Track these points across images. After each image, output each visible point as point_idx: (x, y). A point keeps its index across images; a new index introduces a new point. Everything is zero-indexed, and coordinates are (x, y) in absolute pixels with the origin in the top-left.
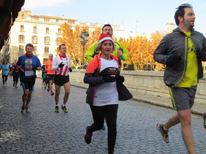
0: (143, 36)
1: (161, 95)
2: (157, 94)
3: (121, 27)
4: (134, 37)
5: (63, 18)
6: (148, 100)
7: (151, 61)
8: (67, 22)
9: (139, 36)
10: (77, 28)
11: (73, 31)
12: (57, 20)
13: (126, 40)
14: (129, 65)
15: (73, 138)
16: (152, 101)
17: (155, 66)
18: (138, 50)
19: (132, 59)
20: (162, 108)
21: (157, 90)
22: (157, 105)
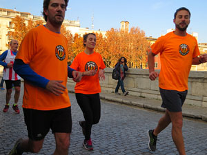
5: (15, 10)
7: (106, 58)
8: (19, 15)
9: (95, 32)
10: (31, 22)
11: (27, 25)
12: (9, 12)
13: (82, 36)
17: (110, 63)
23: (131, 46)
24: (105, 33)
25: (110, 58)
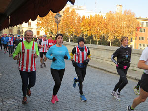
0: (100, 15)
3: (84, 8)
4: (93, 15)
7: (105, 33)
9: (97, 14)
13: (87, 17)
14: (90, 36)
16: (107, 69)
17: (108, 36)
18: (96, 25)
19: (92, 31)
23: (124, 24)
24: (105, 14)
25: (108, 33)
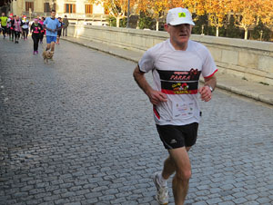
1: (247, 76)
2: (241, 75)
6: (227, 87)
7: (234, 10)
14: (201, 16)
15: (116, 162)
16: (233, 89)
17: (241, 17)
19: (206, 7)
20: (248, 101)
21: (243, 69)
22: (241, 95)
25: (242, 10)
